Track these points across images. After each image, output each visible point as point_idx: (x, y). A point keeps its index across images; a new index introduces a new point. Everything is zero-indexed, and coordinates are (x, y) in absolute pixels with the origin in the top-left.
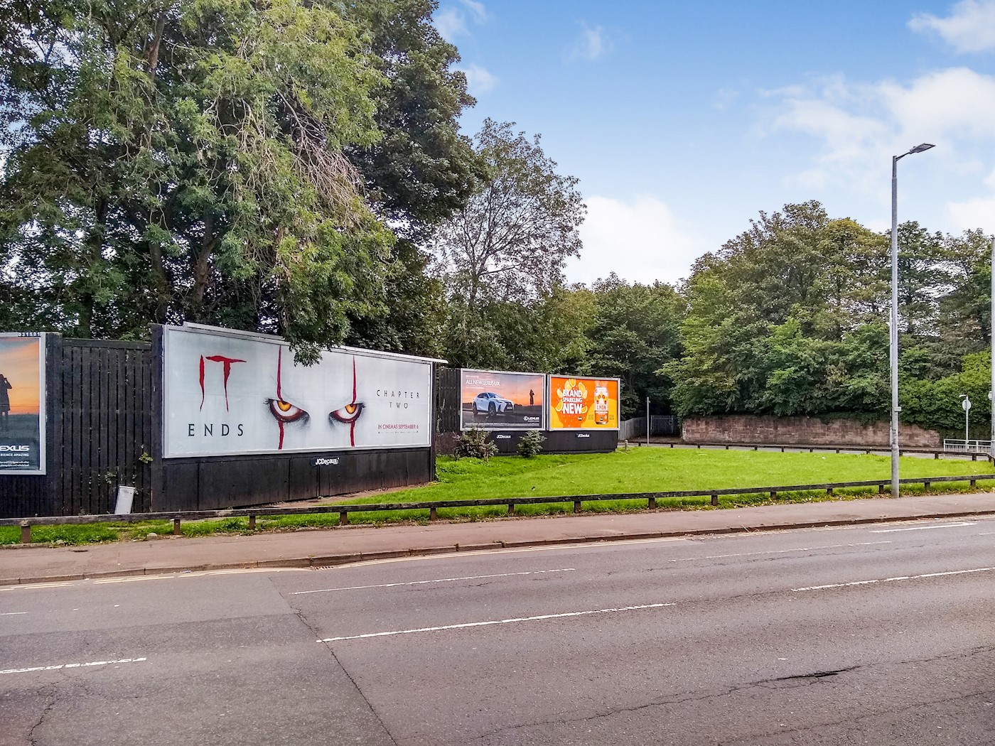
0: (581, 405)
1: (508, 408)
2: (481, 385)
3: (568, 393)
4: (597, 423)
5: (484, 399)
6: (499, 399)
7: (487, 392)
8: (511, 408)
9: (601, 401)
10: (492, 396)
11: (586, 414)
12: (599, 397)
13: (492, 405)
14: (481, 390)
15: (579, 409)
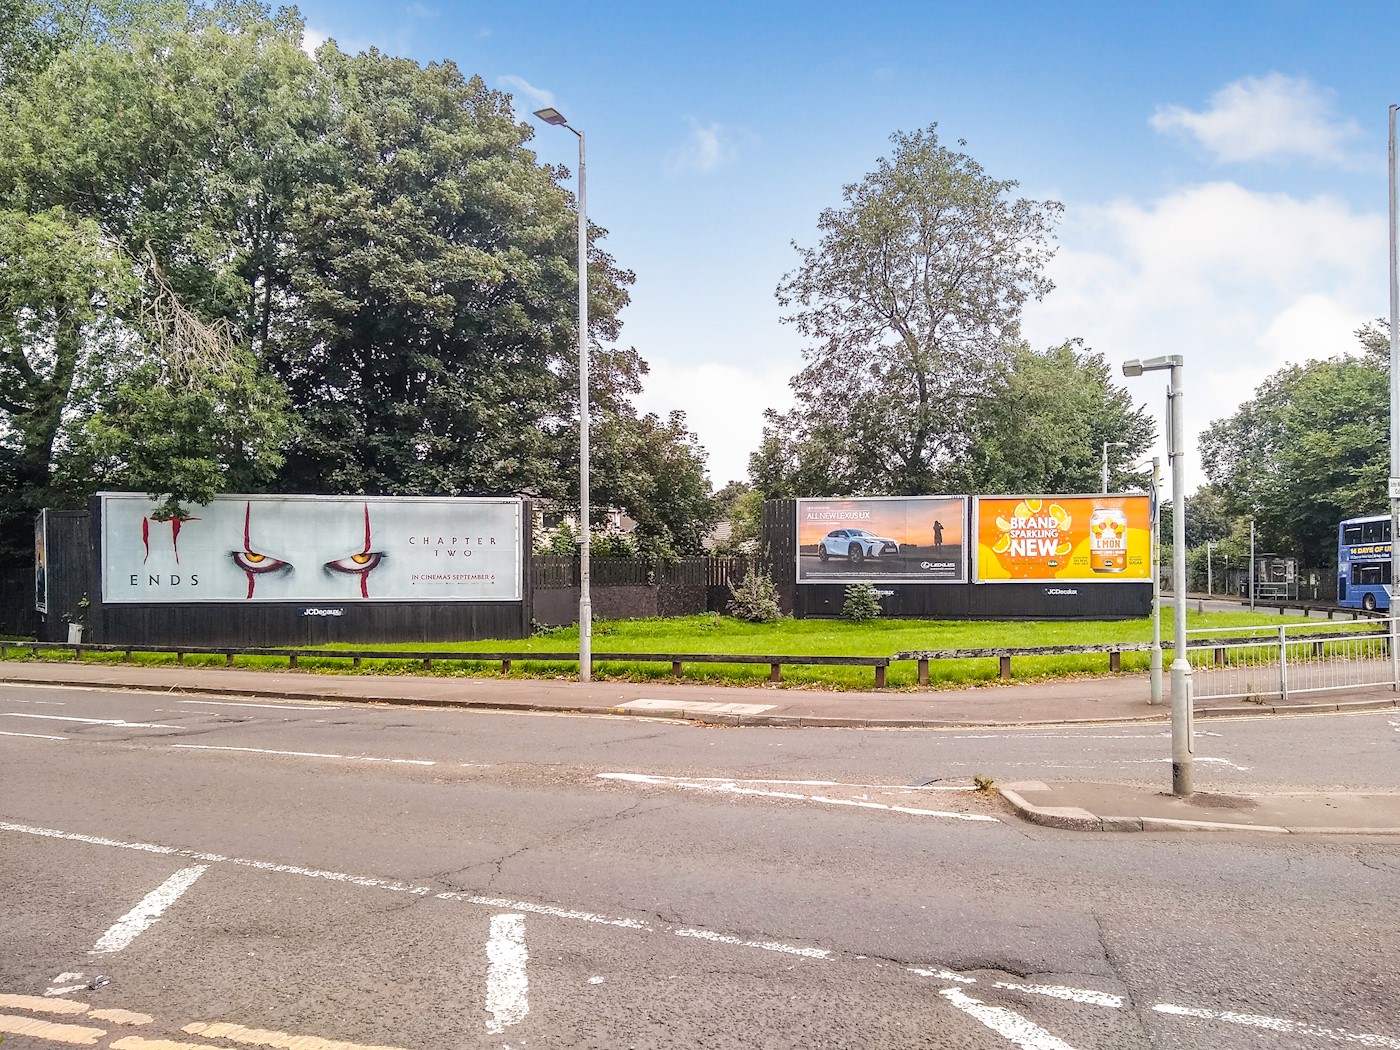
0: (1055, 542)
1: (887, 550)
2: (833, 520)
3: (1022, 524)
4: (1096, 570)
5: (841, 539)
6: (869, 538)
7: (846, 527)
8: (894, 550)
9: (1109, 534)
10: (854, 533)
11: (1067, 557)
12: (1103, 526)
13: (855, 547)
14: (835, 526)
15: (1052, 549)
